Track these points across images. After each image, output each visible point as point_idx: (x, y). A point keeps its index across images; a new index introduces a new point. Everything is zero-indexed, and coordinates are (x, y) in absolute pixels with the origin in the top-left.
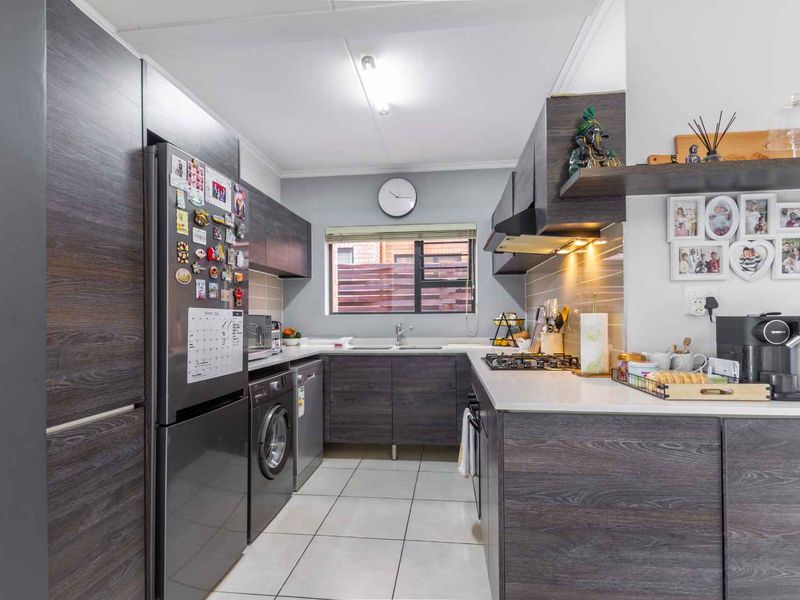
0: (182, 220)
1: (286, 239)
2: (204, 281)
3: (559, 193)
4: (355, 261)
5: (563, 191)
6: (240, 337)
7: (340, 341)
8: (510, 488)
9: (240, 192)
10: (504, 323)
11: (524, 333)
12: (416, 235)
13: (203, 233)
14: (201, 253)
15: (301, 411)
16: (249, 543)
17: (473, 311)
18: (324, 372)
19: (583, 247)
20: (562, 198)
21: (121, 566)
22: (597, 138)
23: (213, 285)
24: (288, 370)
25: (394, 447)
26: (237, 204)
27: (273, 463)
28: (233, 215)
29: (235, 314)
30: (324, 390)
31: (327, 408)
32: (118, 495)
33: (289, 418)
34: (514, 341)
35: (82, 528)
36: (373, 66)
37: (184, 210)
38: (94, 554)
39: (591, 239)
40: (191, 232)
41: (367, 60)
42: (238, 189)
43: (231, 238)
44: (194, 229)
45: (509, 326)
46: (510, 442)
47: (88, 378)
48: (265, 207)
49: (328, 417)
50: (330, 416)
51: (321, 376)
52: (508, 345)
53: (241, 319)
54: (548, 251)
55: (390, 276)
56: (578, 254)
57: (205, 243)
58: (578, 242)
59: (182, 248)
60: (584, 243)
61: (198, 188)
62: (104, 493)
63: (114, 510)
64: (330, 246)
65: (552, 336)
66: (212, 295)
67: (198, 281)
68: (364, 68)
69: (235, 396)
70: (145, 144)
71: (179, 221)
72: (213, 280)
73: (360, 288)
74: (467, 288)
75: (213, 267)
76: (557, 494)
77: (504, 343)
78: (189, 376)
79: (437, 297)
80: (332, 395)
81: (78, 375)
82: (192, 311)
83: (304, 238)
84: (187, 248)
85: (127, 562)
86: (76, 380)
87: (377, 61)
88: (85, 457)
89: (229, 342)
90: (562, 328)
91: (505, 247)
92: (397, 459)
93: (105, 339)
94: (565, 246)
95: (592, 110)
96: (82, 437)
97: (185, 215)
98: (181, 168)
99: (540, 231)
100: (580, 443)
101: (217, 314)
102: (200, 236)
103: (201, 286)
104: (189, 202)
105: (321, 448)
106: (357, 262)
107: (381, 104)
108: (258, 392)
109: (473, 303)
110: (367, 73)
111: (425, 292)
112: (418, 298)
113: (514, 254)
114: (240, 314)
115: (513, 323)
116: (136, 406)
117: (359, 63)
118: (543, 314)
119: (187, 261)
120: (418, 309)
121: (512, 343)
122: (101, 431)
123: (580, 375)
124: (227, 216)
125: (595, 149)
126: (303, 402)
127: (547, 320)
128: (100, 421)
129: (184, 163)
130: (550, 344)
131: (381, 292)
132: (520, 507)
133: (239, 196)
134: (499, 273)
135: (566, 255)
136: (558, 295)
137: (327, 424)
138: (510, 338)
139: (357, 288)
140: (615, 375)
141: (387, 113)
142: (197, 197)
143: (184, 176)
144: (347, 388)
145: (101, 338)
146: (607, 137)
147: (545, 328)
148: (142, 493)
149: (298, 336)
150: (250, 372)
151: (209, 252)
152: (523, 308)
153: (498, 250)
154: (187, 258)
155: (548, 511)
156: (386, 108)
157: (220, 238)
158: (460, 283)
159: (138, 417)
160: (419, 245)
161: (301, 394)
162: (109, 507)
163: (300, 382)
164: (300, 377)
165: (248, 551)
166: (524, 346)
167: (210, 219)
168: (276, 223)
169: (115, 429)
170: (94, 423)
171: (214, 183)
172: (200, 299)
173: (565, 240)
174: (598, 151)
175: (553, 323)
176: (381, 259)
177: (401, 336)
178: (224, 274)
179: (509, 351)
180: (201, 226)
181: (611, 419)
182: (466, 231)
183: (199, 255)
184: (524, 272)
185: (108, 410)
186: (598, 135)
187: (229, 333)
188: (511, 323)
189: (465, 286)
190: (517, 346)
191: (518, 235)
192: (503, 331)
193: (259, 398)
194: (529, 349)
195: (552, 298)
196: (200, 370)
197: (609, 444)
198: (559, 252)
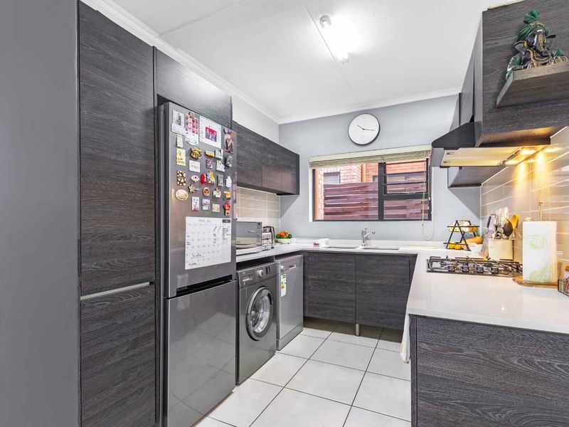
0: (181, 155)
1: (278, 167)
2: (198, 198)
3: (496, 103)
4: (341, 181)
5: (499, 100)
6: (229, 238)
7: (317, 241)
8: (422, 391)
9: (229, 133)
10: (457, 229)
11: (478, 239)
12: (380, 158)
13: (197, 164)
14: (196, 179)
15: (283, 292)
16: (237, 384)
17: (430, 219)
18: (304, 264)
19: (533, 156)
20: (499, 108)
21: (136, 391)
22: (538, 40)
23: (205, 201)
24: (273, 261)
25: (357, 326)
26: (226, 142)
27: (259, 329)
28: (222, 151)
29: (224, 221)
30: (304, 277)
31: (306, 291)
32: (135, 344)
33: (273, 298)
34: (467, 245)
35: (108, 363)
36: (330, 23)
37: (182, 148)
38: (117, 381)
39: (540, 147)
40: (188, 164)
41: (323, 19)
42: (226, 131)
43: (221, 167)
44: (190, 161)
45: (463, 233)
46: (424, 346)
47: (111, 264)
48: (261, 145)
49: (307, 297)
50: (309, 297)
51: (302, 267)
52: (462, 249)
53: (230, 225)
54: (495, 163)
55: (367, 192)
56: (529, 164)
57: (199, 171)
58: (525, 151)
59: (180, 175)
60: (532, 152)
61: (193, 132)
62: (124, 341)
63: (131, 353)
64: (314, 171)
65: (500, 242)
66: (205, 208)
67: (193, 198)
68: (323, 26)
69: (227, 279)
70: (156, 105)
71: (178, 156)
72: (206, 197)
73: (342, 202)
74: (424, 200)
75: (206, 188)
76: (476, 406)
77: (458, 247)
78: (186, 264)
79: (404, 208)
80: (310, 282)
81: (105, 261)
82: (189, 220)
83: (293, 166)
84: (184, 175)
85: (142, 389)
86: (104, 265)
87: (332, 19)
88: (111, 317)
89: (220, 241)
90: (513, 235)
91: (449, 162)
92: (359, 336)
93: (125, 238)
94: (512, 157)
95: (535, 12)
96: (108, 303)
97: (183, 152)
98: (180, 119)
99: (478, 143)
100: (503, 358)
101: (208, 221)
102: (195, 166)
103: (196, 202)
104: (186, 143)
105: (302, 320)
106: (342, 182)
107: (342, 55)
108: (245, 277)
109: (429, 212)
110: (326, 29)
111: (387, 204)
112: (381, 209)
113: (460, 168)
114: (229, 221)
115: (467, 230)
116: (151, 284)
117: (318, 23)
118: (494, 222)
119: (184, 184)
120: (381, 218)
121: (465, 247)
122: (122, 299)
123: (521, 283)
124: (217, 152)
125: (538, 52)
126: (285, 285)
127: (496, 227)
128: (121, 293)
129: (182, 116)
130: (498, 250)
131: (362, 204)
132: (434, 410)
133: (227, 136)
134: (452, 186)
135: (516, 165)
136: (509, 204)
137: (306, 302)
138: (463, 242)
139: (340, 202)
140: (562, 287)
141: (348, 61)
142: (193, 139)
143: (183, 125)
144: (321, 277)
145: (122, 237)
146: (553, 36)
147: (494, 235)
148: (154, 343)
149: (290, 237)
150: (237, 263)
151: (202, 177)
152: (478, 216)
153: (443, 164)
154: (185, 182)
155: (464, 420)
156: (346, 57)
157: (211, 167)
158: (418, 196)
159: (151, 291)
160: (382, 166)
161: (283, 280)
162: (127, 351)
163: (282, 271)
164: (282, 267)
165: (236, 390)
166: (475, 251)
167: (203, 154)
168: (270, 156)
169: (133, 299)
170: (117, 294)
171: (206, 128)
172: (195, 210)
173: (510, 150)
174: (541, 53)
175: (502, 231)
176: (362, 179)
177: (367, 238)
178: (215, 193)
179: (463, 254)
180: (196, 159)
181: (544, 336)
182: (423, 152)
183: (194, 180)
184: (479, 184)
185: (128, 285)
186: (541, 36)
187: (220, 234)
188: (463, 229)
189: (422, 198)
190: (469, 250)
191: (457, 149)
192: (457, 237)
193: (246, 282)
194: (480, 254)
195: (503, 207)
196: (195, 260)
197: (541, 364)
198: (507, 163)
